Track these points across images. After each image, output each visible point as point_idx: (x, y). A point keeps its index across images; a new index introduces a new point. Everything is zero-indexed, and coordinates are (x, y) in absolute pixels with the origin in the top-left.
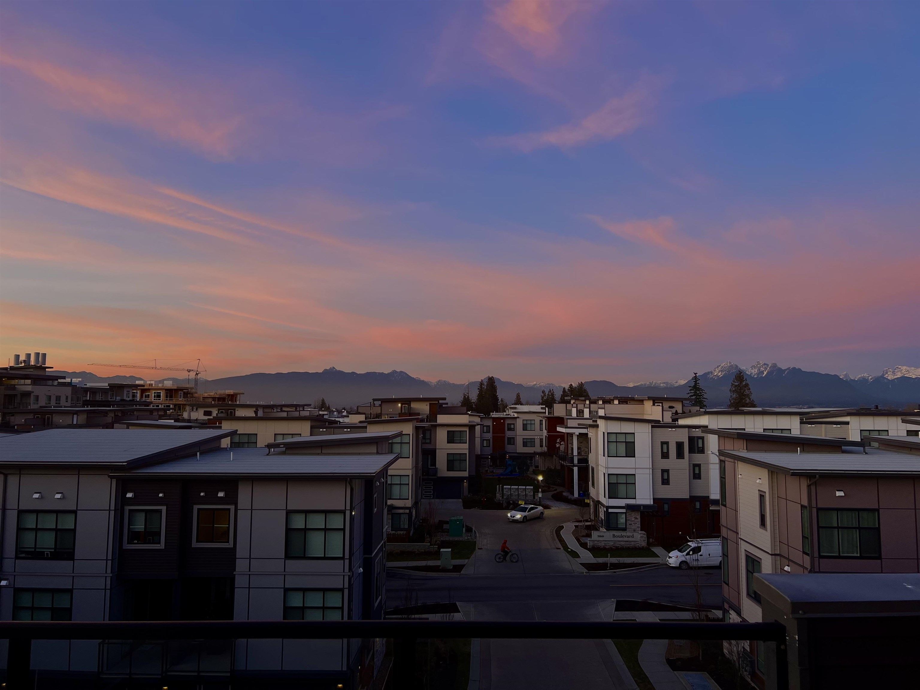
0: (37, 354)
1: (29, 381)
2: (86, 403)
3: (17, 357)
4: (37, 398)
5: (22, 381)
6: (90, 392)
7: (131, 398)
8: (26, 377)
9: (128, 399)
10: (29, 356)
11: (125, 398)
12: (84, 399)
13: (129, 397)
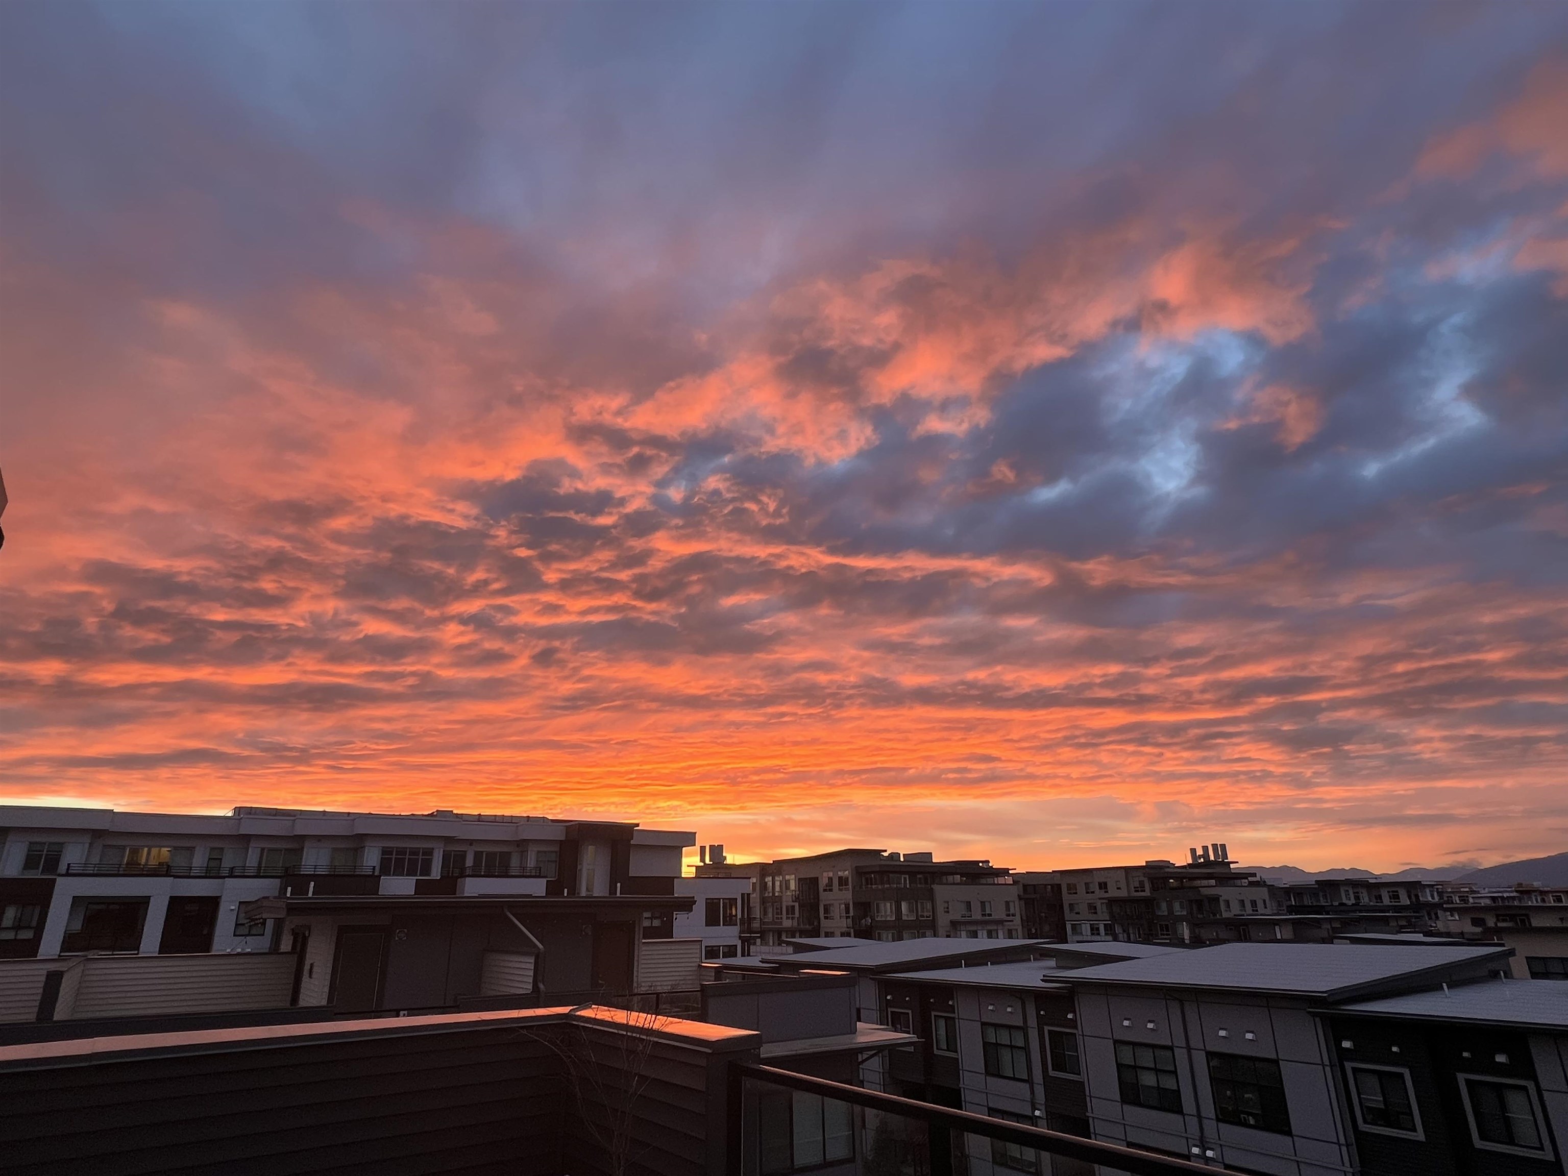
0: (1215, 846)
1: (1213, 882)
2: (1291, 910)
3: (1193, 851)
4: (1227, 902)
5: (1205, 882)
6: (1294, 894)
7: (1353, 901)
8: (1209, 877)
9: (1350, 903)
10: (1205, 849)
11: (1344, 901)
12: (1289, 903)
13: (1350, 900)
